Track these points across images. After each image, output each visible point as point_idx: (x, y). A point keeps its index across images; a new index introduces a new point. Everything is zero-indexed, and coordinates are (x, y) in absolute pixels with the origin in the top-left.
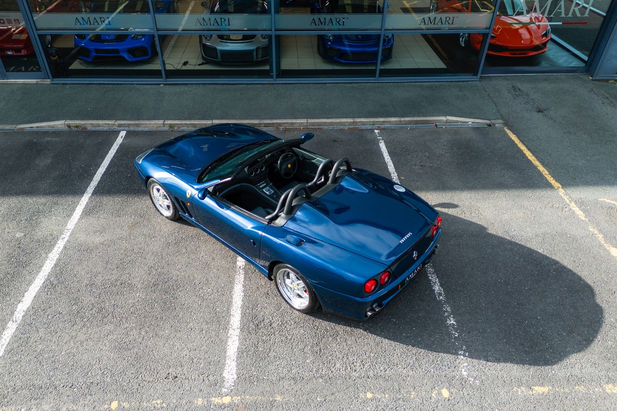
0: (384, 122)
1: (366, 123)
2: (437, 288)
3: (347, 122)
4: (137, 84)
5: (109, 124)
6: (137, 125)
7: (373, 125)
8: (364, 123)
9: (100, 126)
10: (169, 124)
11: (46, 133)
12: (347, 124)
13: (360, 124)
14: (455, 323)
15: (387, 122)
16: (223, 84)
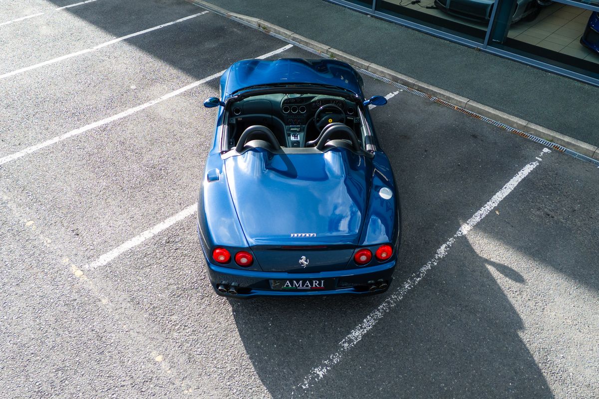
0: (569, 144)
1: (542, 135)
2: (357, 334)
3: (517, 123)
4: (349, 8)
5: (286, 34)
6: (307, 44)
7: (551, 141)
8: (538, 134)
9: (280, 34)
10: (332, 52)
11: (239, 25)
12: (515, 125)
13: (533, 133)
14: (321, 376)
15: (574, 145)
16: (427, 33)
